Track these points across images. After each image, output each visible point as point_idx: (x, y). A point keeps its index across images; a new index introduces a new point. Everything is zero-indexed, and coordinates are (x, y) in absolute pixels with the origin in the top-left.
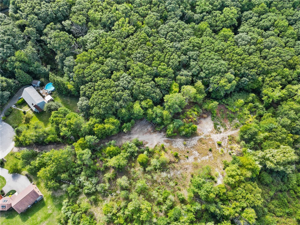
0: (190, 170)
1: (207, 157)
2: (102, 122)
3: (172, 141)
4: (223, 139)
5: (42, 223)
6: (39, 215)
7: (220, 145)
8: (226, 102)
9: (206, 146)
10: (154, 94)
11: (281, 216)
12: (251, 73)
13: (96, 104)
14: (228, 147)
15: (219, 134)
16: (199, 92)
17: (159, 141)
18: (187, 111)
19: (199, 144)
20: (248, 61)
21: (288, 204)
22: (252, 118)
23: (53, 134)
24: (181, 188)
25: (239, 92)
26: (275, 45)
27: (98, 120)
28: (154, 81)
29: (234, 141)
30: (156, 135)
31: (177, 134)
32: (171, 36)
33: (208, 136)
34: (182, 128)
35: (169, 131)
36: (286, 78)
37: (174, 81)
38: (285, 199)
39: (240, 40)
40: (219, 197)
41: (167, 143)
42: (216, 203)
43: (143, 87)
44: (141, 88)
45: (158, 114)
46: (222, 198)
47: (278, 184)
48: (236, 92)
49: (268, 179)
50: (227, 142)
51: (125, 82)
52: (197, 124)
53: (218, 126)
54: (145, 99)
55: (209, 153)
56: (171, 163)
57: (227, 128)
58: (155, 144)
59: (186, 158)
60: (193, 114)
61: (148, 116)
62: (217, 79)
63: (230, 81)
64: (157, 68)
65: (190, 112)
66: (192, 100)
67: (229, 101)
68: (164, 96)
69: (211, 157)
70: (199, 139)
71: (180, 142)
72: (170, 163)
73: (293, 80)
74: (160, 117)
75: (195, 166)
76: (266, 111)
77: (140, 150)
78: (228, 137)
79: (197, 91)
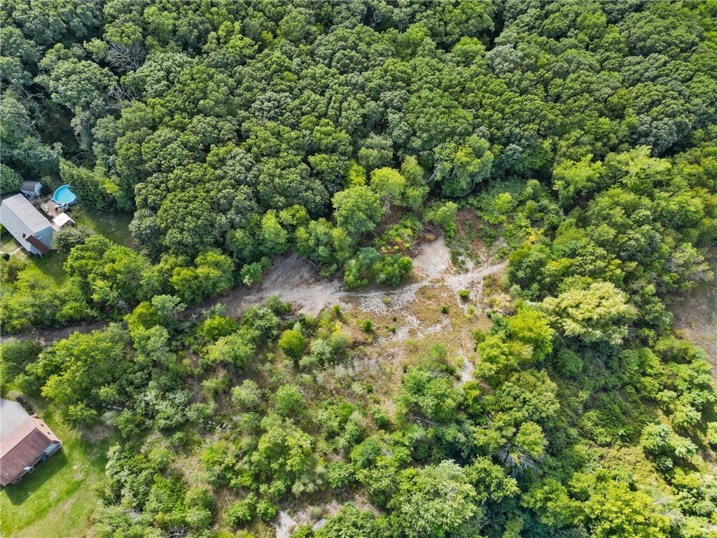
0: (401, 358)
1: (439, 327)
2: (191, 263)
3: (358, 298)
4: (472, 284)
5: (60, 504)
6: (54, 486)
7: (465, 298)
8: (475, 202)
9: (435, 302)
10: (309, 193)
11: (609, 445)
12: (526, 133)
13: (173, 222)
14: (485, 301)
15: (462, 275)
16: (413, 182)
17: (329, 300)
18: (389, 229)
19: (420, 301)
20: (517, 107)
21: (623, 417)
22: (536, 234)
23: (76, 300)
24: (382, 398)
25: (503, 180)
26: (578, 68)
27: (181, 258)
28: (308, 164)
29: (498, 288)
30: (321, 287)
31: (367, 281)
32: (342, 59)
33: (438, 281)
34: (378, 265)
35: (348, 276)
36: (605, 140)
37: (353, 162)
38: (616, 406)
39: (498, 60)
40: (464, 411)
41: (347, 303)
42: (459, 422)
43: (280, 176)
44: (277, 180)
45: (321, 238)
46: (471, 411)
47: (599, 374)
48: (498, 180)
49: (574, 362)
50: (481, 291)
51: (238, 168)
52: (413, 256)
53: (461, 258)
54: (288, 205)
55: (442, 317)
56: (357, 347)
57: (480, 260)
58: (320, 307)
59: (391, 333)
60: (403, 233)
61: (298, 245)
62: (448, 151)
63: (478, 153)
64: (312, 130)
65: (396, 230)
66: (397, 203)
67: (484, 201)
68: (332, 195)
69: (446, 326)
70: (420, 289)
71: (377, 300)
72: (355, 345)
73: (621, 142)
74: (326, 245)
75: (411, 347)
76: (564, 217)
77: (283, 323)
78: (484, 279)
79: (408, 179)
